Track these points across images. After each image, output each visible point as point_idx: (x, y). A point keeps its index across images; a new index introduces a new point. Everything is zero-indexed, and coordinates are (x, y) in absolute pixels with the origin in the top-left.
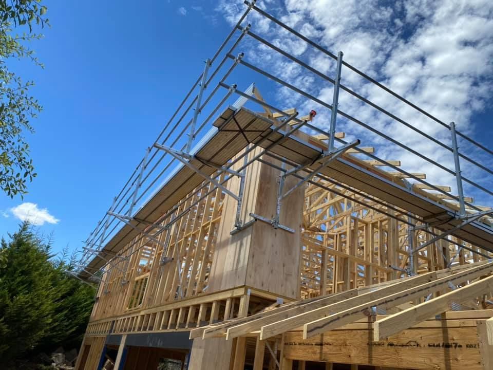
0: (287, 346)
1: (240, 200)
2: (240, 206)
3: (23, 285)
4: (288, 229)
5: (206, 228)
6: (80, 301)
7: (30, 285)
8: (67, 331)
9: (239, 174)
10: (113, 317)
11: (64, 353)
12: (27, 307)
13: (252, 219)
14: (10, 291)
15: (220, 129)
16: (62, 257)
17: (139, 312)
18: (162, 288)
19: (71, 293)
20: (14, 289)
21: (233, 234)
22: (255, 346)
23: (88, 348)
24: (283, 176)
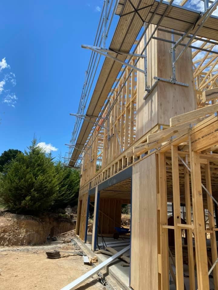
0: (193, 144)
1: (145, 73)
2: (147, 77)
3: (39, 171)
4: (183, 84)
5: (129, 108)
6: (74, 181)
7: (44, 171)
8: (70, 196)
9: (142, 56)
10: (90, 180)
11: (71, 208)
12: (45, 182)
13: (156, 80)
14: (34, 175)
15: (121, 15)
16: (59, 159)
17: (102, 171)
18: (111, 153)
19: (68, 177)
20: (36, 174)
21: (146, 98)
22: (171, 158)
23: (81, 201)
24: (174, 48)
